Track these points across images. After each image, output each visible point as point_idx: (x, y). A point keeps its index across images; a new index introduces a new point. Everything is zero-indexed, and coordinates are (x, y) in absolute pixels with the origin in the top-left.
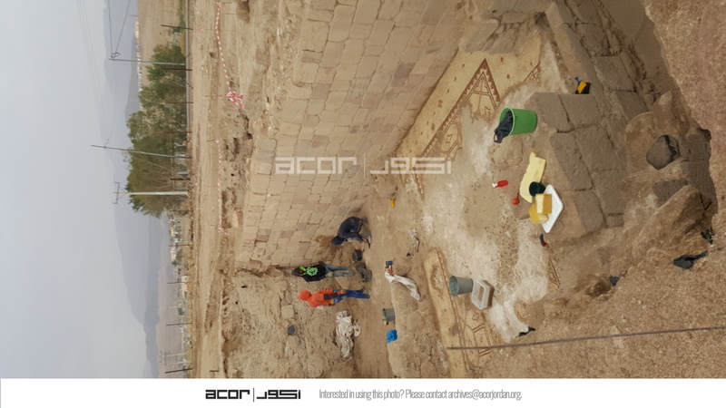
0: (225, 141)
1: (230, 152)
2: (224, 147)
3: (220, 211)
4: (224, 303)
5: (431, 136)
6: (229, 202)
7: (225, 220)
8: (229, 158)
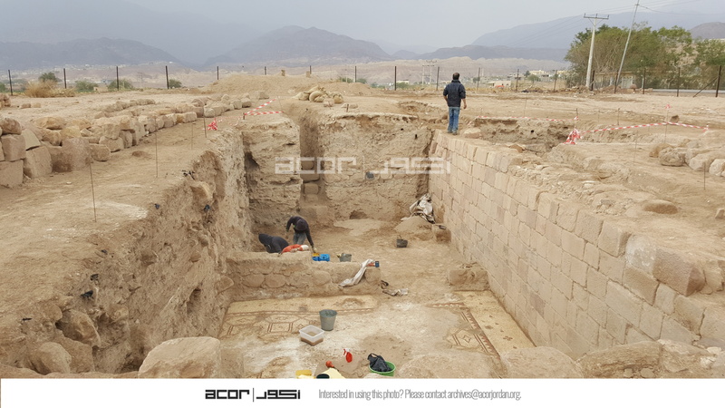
0: (573, 127)
1: (560, 130)
2: (567, 124)
3: (494, 118)
4: (404, 118)
5: (481, 324)
6: (503, 127)
7: (484, 122)
8: (552, 129)
